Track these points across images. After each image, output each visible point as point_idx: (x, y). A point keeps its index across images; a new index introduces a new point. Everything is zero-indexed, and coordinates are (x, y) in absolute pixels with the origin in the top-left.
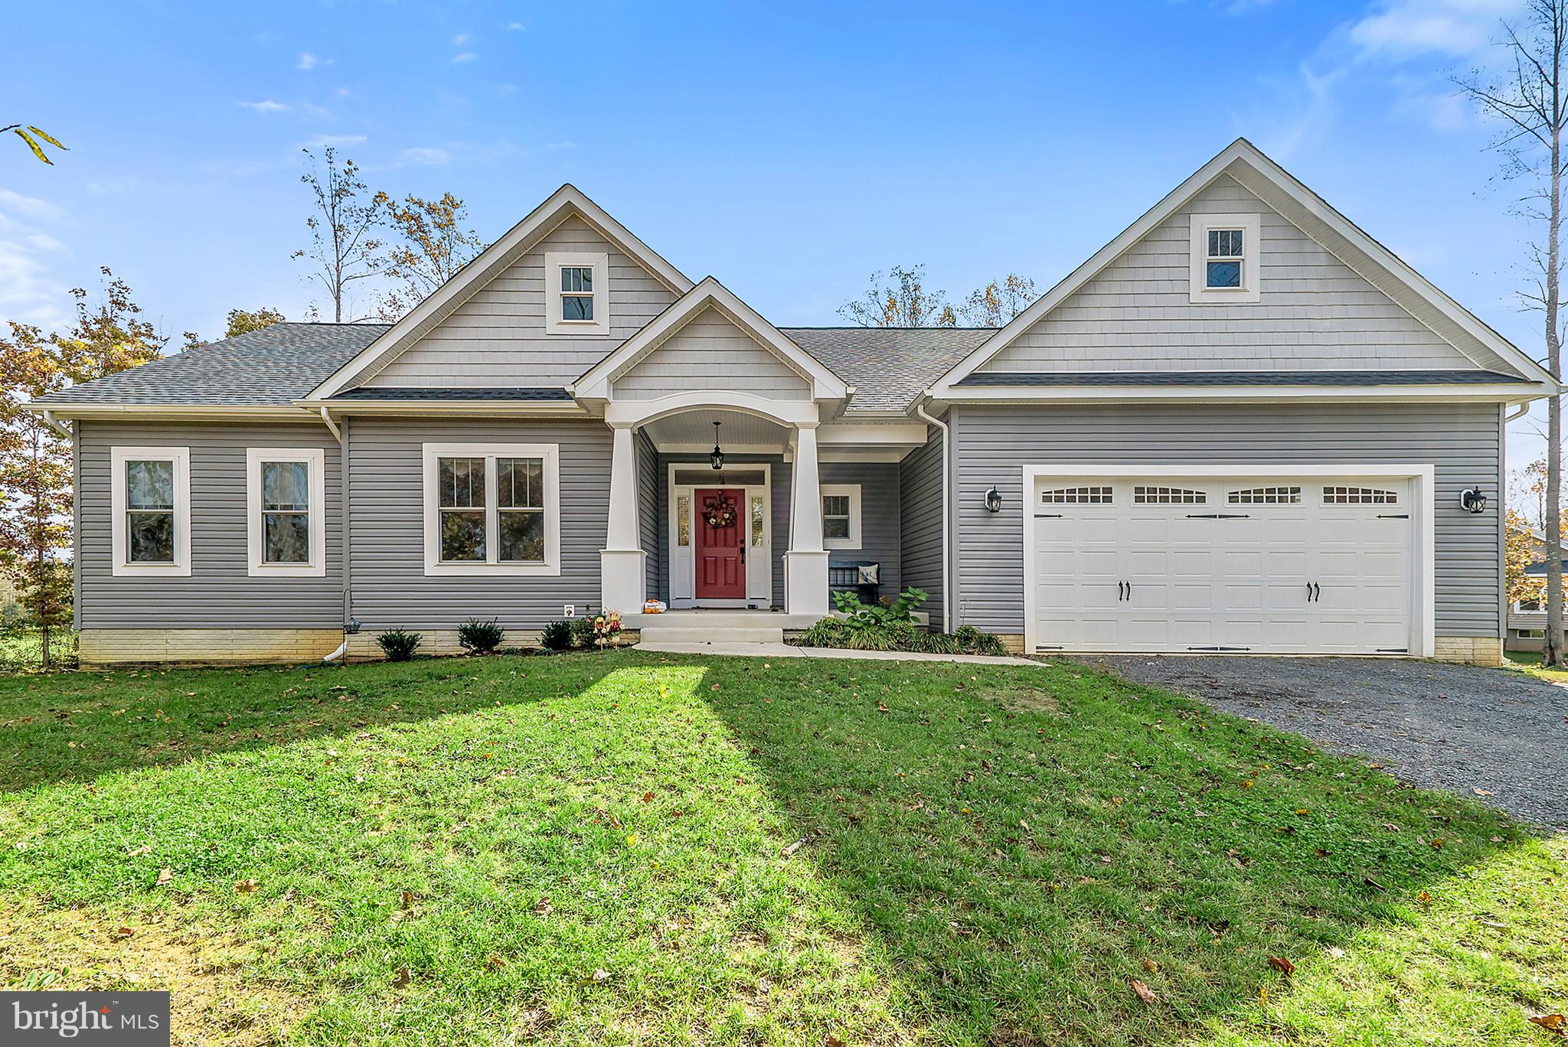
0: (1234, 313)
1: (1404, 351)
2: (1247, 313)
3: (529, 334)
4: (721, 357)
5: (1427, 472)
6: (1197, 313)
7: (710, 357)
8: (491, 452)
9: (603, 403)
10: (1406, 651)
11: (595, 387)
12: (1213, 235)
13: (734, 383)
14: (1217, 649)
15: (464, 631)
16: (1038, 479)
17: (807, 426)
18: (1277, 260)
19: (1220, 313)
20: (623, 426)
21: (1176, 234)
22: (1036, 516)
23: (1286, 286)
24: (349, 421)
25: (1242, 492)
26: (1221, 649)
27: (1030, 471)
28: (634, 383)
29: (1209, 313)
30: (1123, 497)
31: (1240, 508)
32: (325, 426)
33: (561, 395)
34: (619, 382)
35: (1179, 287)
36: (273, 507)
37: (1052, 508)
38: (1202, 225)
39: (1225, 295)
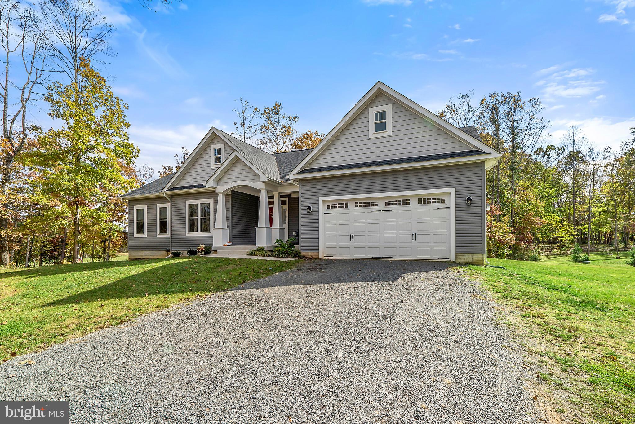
0: (384, 140)
1: (444, 146)
2: (388, 139)
3: (208, 168)
4: (242, 171)
5: (453, 190)
6: (372, 142)
7: (239, 172)
8: (199, 202)
9: (215, 188)
10: (449, 259)
11: (211, 184)
12: (376, 114)
13: (245, 178)
14: (381, 257)
15: (188, 251)
16: (324, 201)
17: (263, 189)
18: (398, 119)
19: (379, 140)
20: (220, 193)
21: (365, 116)
22: (325, 213)
23: (401, 128)
24: (172, 196)
25: (390, 202)
26: (383, 257)
27: (321, 199)
28: (222, 181)
29: (375, 141)
30: (352, 206)
31: (389, 208)
32: (165, 198)
33: (202, 186)
34: (219, 181)
35: (365, 133)
36: (161, 219)
37: (330, 210)
38: (372, 111)
39: (381, 134)
